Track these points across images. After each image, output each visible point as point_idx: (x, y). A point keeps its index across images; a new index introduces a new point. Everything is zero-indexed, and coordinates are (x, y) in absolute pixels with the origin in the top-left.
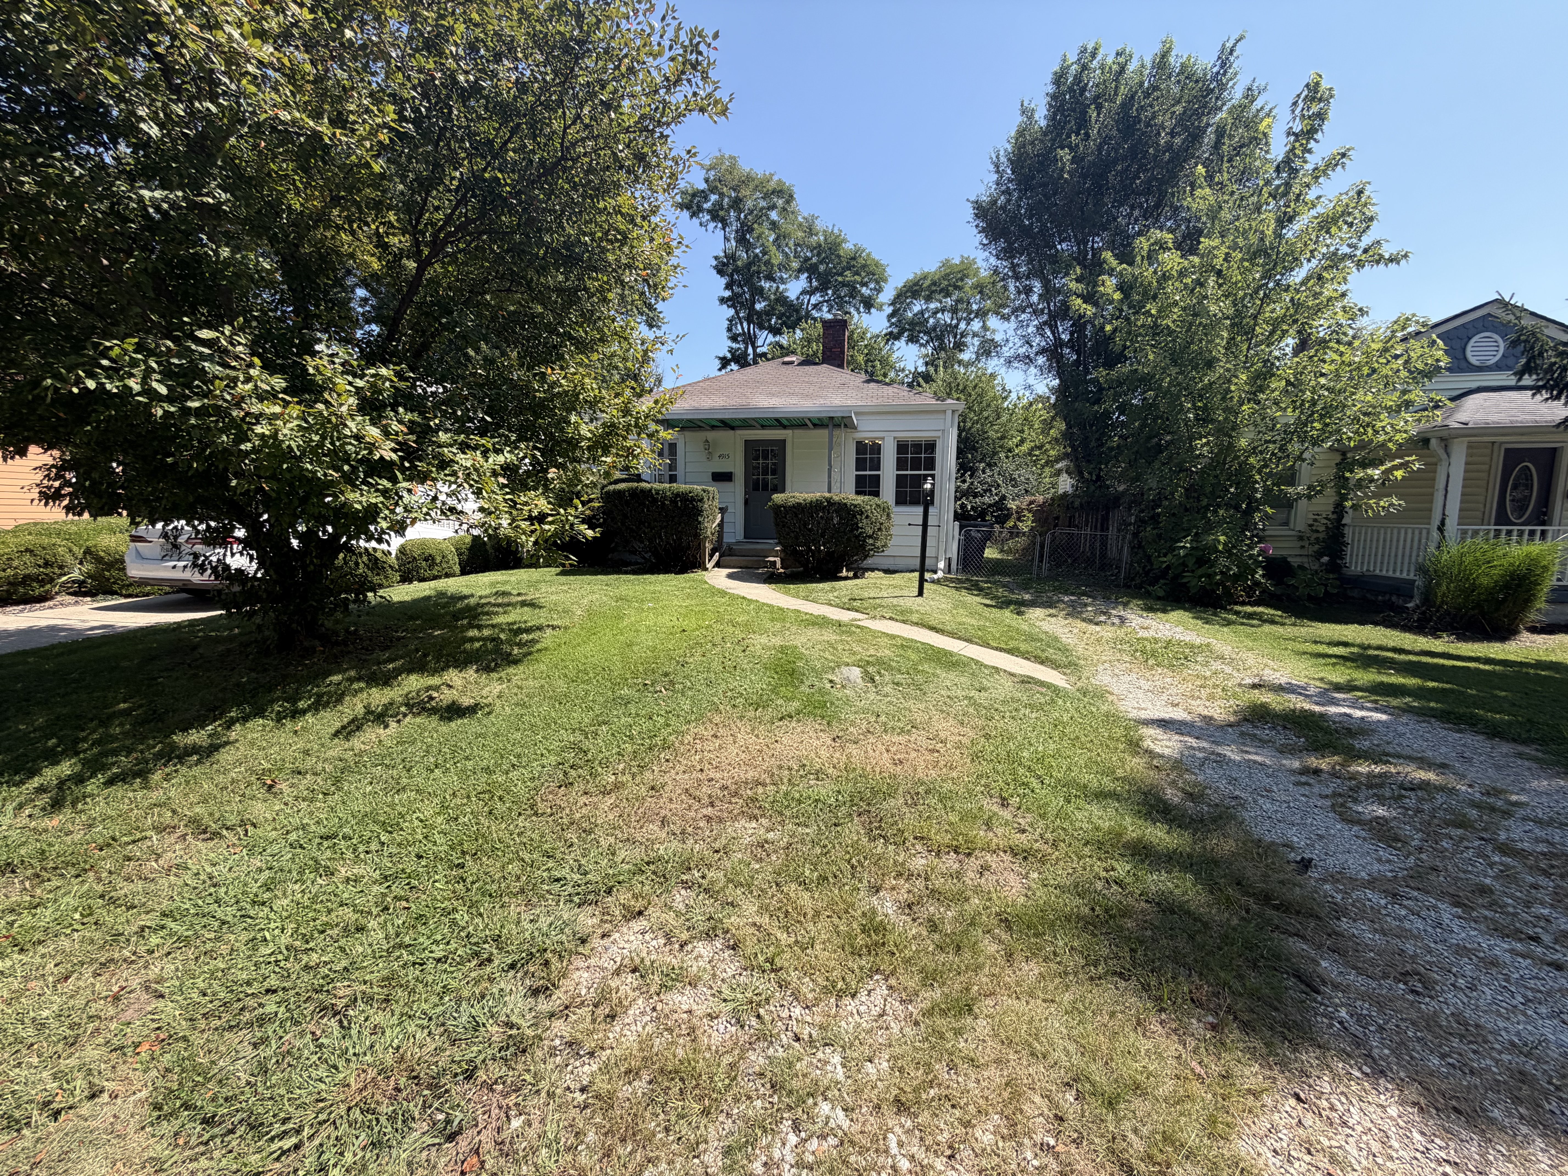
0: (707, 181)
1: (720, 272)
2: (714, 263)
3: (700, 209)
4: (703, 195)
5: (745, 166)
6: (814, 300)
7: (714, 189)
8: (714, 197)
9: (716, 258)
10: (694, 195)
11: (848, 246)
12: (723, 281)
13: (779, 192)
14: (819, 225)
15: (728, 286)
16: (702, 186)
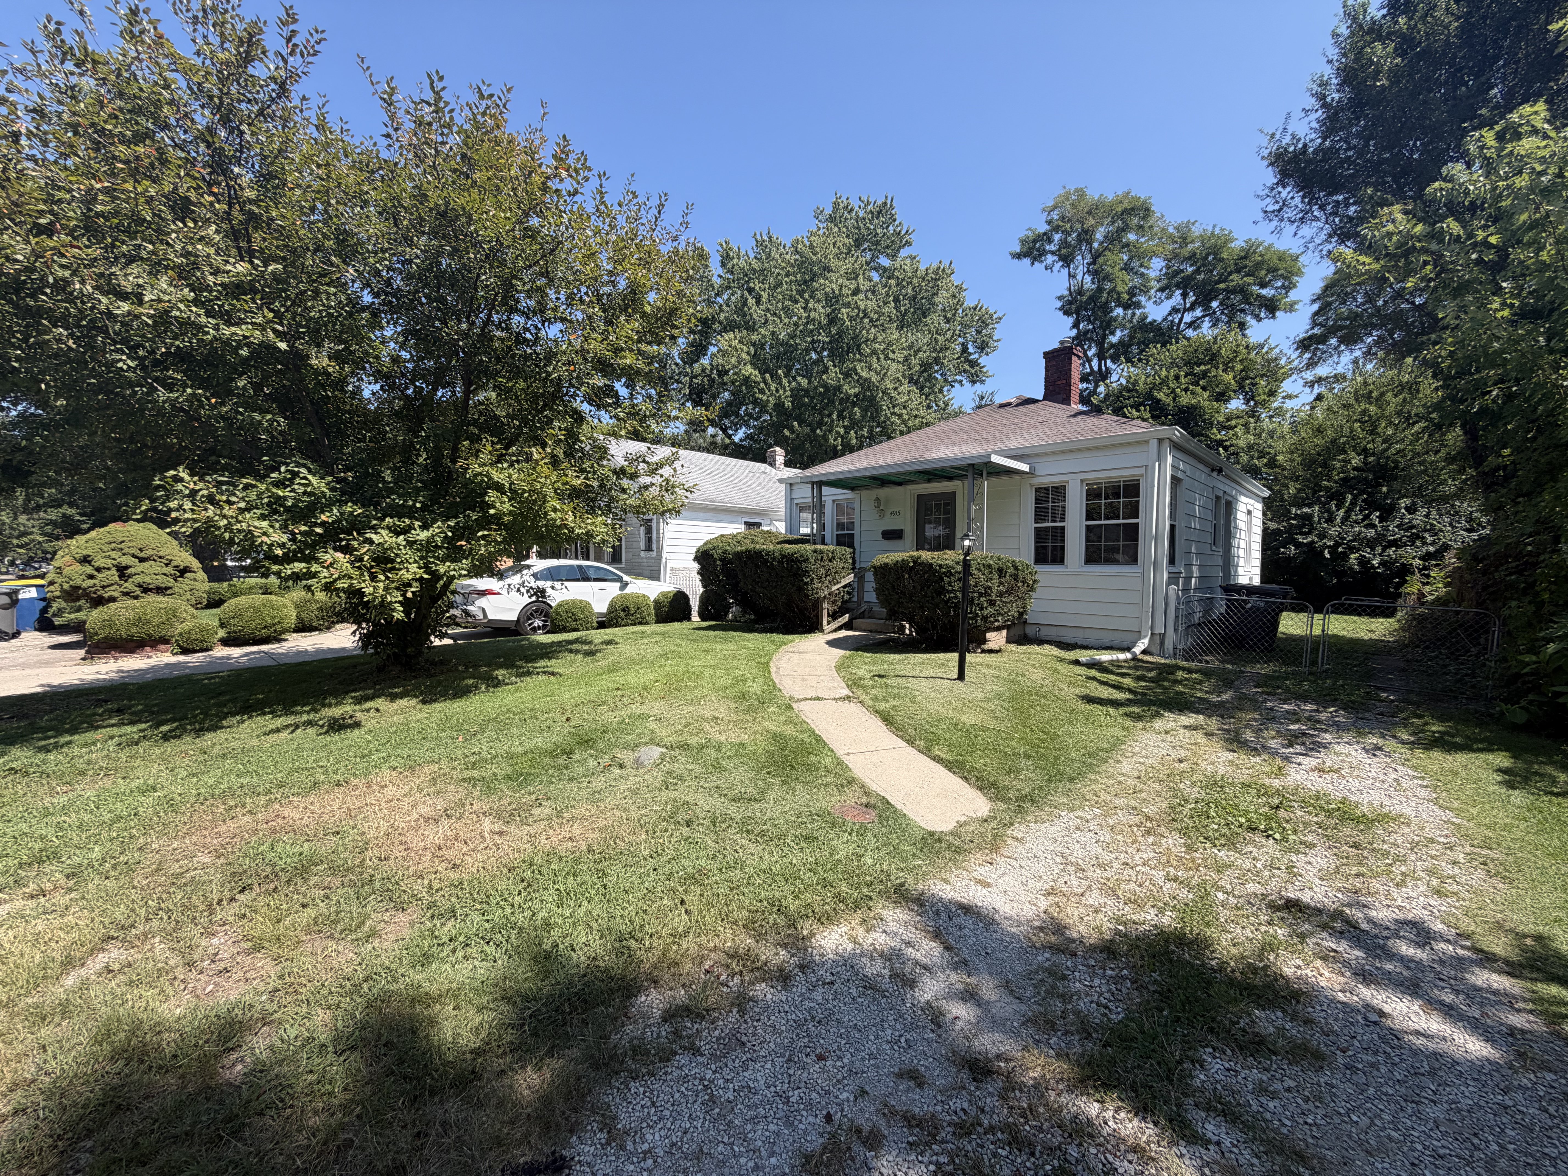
0: (1049, 222)
1: (1067, 313)
2: (1059, 304)
3: (1042, 253)
4: (1046, 237)
5: (1093, 194)
6: (1188, 318)
7: (1056, 229)
8: (1057, 237)
9: (1060, 298)
10: (1035, 241)
11: (1238, 244)
12: (1070, 320)
13: (1130, 211)
14: (1196, 231)
15: (1076, 325)
16: (1043, 228)
